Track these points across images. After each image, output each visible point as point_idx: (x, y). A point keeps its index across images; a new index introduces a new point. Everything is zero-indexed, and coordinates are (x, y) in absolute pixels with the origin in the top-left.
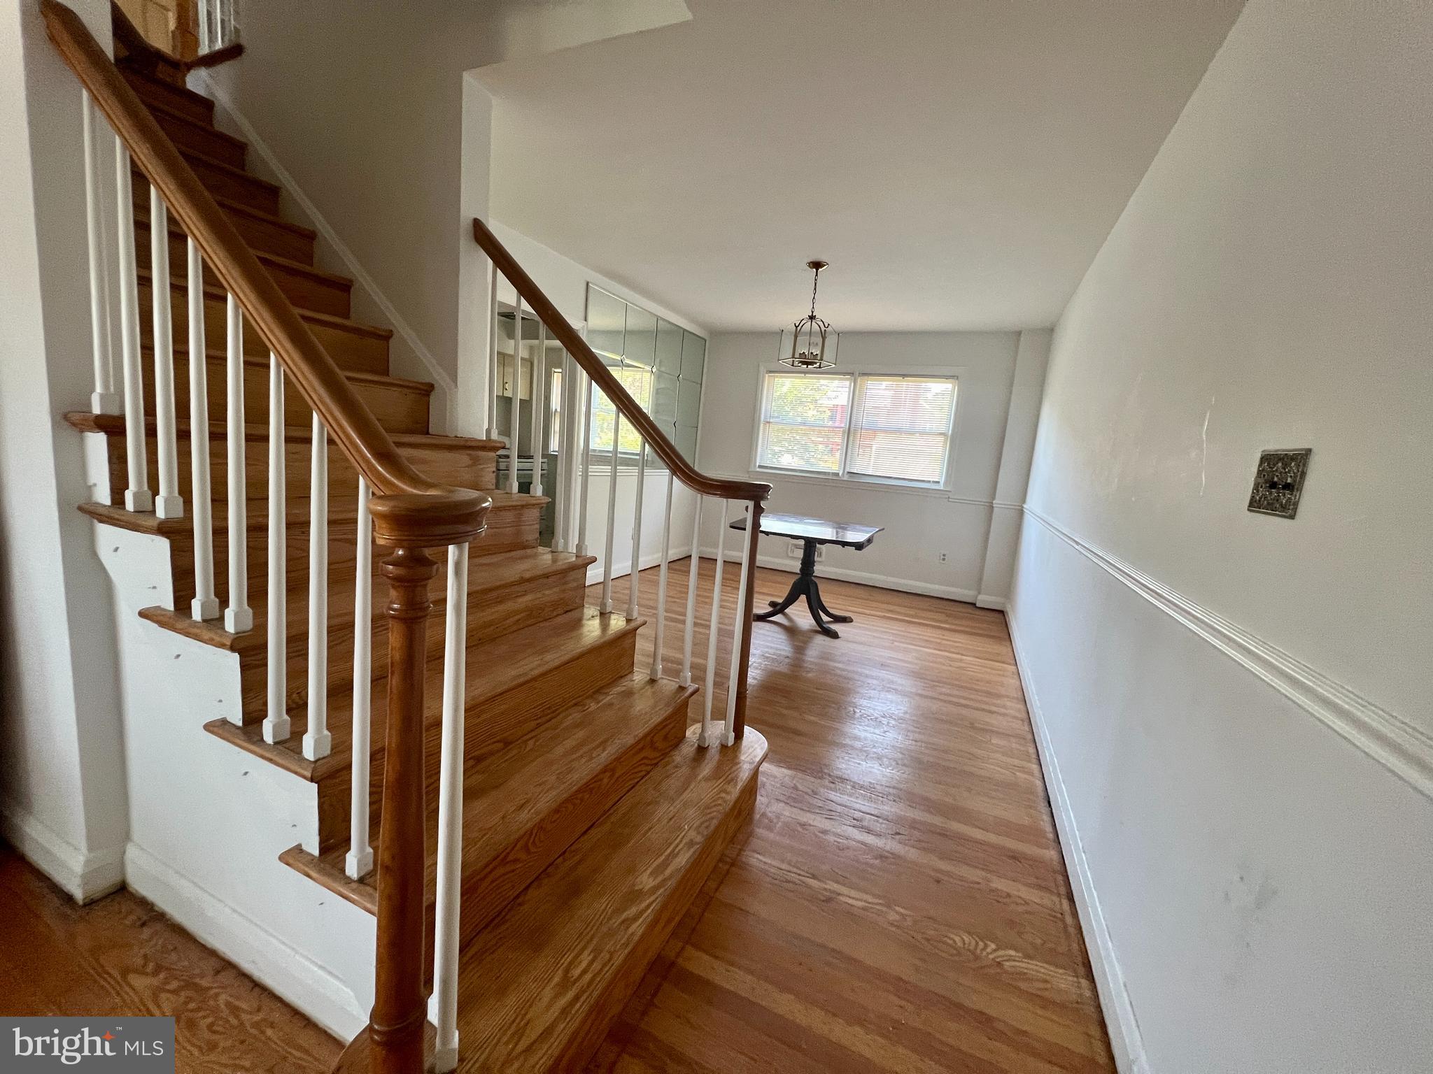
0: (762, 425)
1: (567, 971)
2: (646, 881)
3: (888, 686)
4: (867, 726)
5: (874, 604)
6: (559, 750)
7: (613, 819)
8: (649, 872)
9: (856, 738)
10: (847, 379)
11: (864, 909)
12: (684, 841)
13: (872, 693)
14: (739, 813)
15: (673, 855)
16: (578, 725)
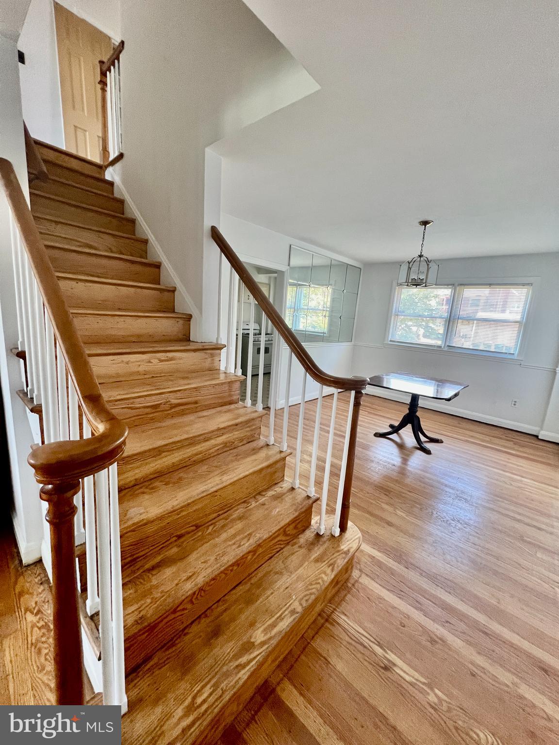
0: (393, 317)
1: (194, 698)
2: (259, 636)
3: (461, 495)
4: (440, 526)
5: (461, 431)
6: (224, 536)
7: (253, 581)
8: (262, 629)
9: (430, 534)
10: (450, 288)
11: (411, 684)
12: (290, 609)
13: (450, 500)
14: (337, 583)
15: (281, 618)
16: (240, 518)
